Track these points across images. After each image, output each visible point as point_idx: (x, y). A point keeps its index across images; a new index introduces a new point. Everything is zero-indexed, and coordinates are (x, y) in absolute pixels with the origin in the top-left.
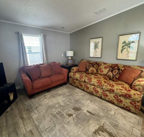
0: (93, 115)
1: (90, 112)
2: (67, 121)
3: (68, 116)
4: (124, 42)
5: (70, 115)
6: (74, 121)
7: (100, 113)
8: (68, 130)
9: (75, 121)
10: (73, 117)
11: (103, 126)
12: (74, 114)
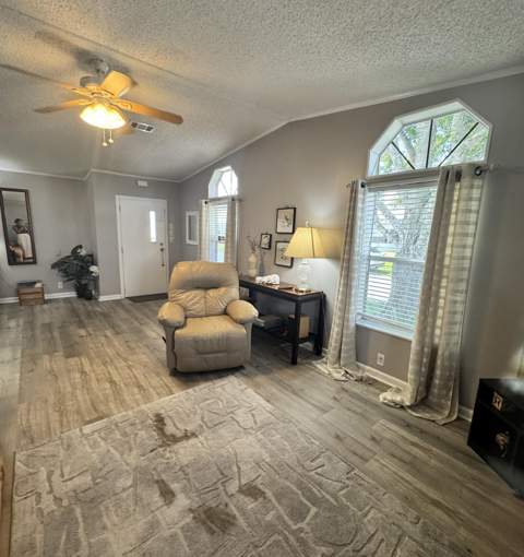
0: (159, 482)
2: (264, 471)
3: (259, 486)
6: (238, 467)
7: (129, 483)
9: (235, 469)
10: (240, 480)
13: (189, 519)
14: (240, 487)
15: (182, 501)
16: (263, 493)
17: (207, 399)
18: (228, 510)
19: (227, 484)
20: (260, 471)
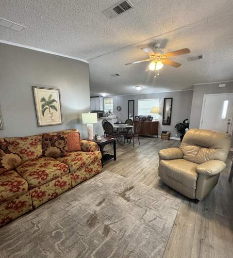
0: (104, 200)
1: (100, 203)
2: (119, 234)
3: (110, 233)
4: (43, 100)
5: (107, 230)
6: (118, 221)
7: (102, 193)
8: (133, 227)
9: (116, 220)
10: (111, 224)
11: (119, 194)
12: (103, 223)
13: (92, 213)
14: (108, 225)
15: (98, 209)
16: (107, 236)
17: (153, 197)
18: (97, 224)
19: (108, 220)
20: (119, 232)
